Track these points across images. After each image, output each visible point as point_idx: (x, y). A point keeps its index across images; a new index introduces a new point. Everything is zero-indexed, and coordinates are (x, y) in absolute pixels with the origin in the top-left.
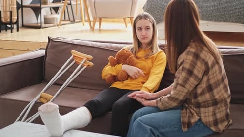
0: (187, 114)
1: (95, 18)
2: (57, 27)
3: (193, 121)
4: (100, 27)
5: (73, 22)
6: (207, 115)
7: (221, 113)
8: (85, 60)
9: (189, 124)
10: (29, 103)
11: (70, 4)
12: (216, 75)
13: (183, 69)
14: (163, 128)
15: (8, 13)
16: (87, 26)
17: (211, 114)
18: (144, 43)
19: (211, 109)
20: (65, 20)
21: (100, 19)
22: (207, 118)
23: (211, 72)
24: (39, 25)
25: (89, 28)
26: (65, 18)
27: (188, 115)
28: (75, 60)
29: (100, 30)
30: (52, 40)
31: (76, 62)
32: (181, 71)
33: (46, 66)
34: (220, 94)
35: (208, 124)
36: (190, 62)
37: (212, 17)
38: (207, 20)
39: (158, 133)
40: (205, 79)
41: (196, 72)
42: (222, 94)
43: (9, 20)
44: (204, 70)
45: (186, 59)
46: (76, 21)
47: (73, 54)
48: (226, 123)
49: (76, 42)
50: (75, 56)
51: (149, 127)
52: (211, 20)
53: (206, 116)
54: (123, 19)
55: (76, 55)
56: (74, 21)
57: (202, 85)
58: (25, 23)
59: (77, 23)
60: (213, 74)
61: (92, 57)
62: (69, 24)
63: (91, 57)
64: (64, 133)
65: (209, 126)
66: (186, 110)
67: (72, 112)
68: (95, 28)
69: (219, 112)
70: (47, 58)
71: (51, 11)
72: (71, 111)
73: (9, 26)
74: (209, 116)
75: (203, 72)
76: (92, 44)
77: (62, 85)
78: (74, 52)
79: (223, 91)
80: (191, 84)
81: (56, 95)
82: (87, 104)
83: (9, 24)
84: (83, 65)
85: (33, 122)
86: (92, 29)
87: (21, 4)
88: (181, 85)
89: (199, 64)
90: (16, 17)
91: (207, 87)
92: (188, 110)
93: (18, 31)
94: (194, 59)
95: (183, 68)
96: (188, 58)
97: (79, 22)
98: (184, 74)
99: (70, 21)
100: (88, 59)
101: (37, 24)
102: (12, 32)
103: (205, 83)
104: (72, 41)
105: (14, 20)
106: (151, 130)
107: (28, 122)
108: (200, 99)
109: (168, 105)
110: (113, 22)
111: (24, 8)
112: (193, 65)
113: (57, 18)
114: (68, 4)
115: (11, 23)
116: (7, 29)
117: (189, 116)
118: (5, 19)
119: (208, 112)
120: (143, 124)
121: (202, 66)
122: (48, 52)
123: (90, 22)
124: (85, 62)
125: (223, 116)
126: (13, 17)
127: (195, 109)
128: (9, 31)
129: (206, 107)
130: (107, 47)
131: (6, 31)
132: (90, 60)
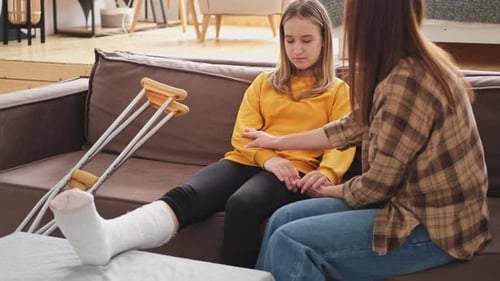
0: (388, 218)
1: (206, 16)
2: (127, 35)
3: (402, 234)
4: (217, 35)
5: (164, 24)
6: (441, 223)
7: (471, 218)
8: (170, 99)
9: (393, 242)
10: (47, 191)
12: (460, 130)
13: (385, 116)
14: (335, 250)
15: (23, 4)
16: (191, 33)
17: (450, 221)
19: (450, 209)
20: (146, 20)
21: (219, 17)
22: (442, 229)
23: (447, 123)
24: (90, 29)
25: (195, 36)
26: (146, 17)
27: (391, 220)
28: (149, 98)
29: (218, 41)
30: (102, 57)
31: (151, 104)
32: (380, 121)
33: (90, 112)
34: (469, 173)
35: (443, 243)
36: (399, 100)
37: (453, 11)
38: (444, 17)
39: (324, 262)
40: (436, 138)
41: (413, 122)
42: (473, 174)
43: (23, 19)
44: (432, 117)
45: (391, 94)
46: (169, 22)
47: (145, 87)
49: (153, 62)
50: (150, 91)
51: (303, 247)
52: (452, 18)
53: (439, 227)
54: (267, 18)
55: (152, 89)
56: (165, 22)
57: (429, 153)
58: (59, 27)
59: (171, 26)
60: (453, 127)
61: (186, 93)
62: (153, 28)
63: (183, 93)
64: (112, 258)
65: (443, 248)
66: (390, 209)
67: (135, 211)
68: (206, 37)
69: (465, 217)
70: (93, 96)
72: (132, 209)
73: (25, 31)
75: (431, 123)
76: (189, 66)
77: (118, 154)
78: (149, 83)
79: (475, 167)
80: (404, 149)
81: (105, 174)
82: (167, 194)
83: (24, 27)
84: (166, 110)
85: (52, 234)
86: (201, 38)
88: (383, 153)
89: (419, 102)
90: (40, 13)
91: (439, 157)
92: (393, 210)
93: (43, 41)
94: (409, 93)
95: (384, 113)
96: (395, 91)
97: (177, 24)
98: (387, 127)
99: (155, 22)
100: (177, 97)
101: (87, 27)
102: (30, 43)
103: (435, 149)
104: (145, 60)
105: (35, 19)
106: (308, 253)
107: (41, 234)
108: (424, 184)
110: (249, 25)
112: (407, 108)
113: (127, 16)
115: (28, 25)
116: (19, 37)
117: (394, 224)
118: (16, 15)
119: (445, 218)
120: (292, 240)
121: (426, 109)
122: (94, 84)
123: (197, 25)
124: (170, 104)
125: (474, 226)
126: (32, 13)
127: (413, 209)
128: (25, 42)
129: (438, 206)
130: (222, 72)
131: (19, 41)
132: (182, 99)
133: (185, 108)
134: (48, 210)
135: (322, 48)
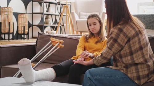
1: (77, 32)
8: (58, 43)
11: (63, 25)
15: (23, 28)
18: (95, 33)
21: (81, 33)
28: (53, 43)
31: (53, 45)
35: (133, 78)
43: (23, 33)
45: (114, 32)
47: (52, 40)
48: (146, 79)
52: (150, 29)
58: (34, 36)
61: (63, 41)
65: (133, 80)
70: (37, 45)
71: (51, 29)
73: (23, 36)
74: (133, 73)
81: (37, 64)
82: (54, 66)
84: (57, 46)
87: (31, 24)
90: (27, 30)
93: (28, 39)
100: (61, 43)
105: (26, 32)
109: (100, 62)
111: (33, 26)
114: (62, 26)
116: (21, 38)
118: (21, 31)
124: (58, 45)
128: (23, 39)
132: (62, 43)
133: (63, 46)
134: (21, 73)
135: (100, 27)
